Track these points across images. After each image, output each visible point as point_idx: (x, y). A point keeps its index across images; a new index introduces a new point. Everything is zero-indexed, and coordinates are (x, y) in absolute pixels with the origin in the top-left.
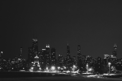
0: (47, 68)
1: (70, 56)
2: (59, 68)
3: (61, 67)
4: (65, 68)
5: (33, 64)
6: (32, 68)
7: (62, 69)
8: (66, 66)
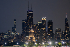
0: (43, 43)
1: (68, 29)
2: (56, 43)
3: (59, 42)
4: (63, 43)
5: (28, 38)
6: (27, 43)
7: (60, 44)
8: (64, 41)
